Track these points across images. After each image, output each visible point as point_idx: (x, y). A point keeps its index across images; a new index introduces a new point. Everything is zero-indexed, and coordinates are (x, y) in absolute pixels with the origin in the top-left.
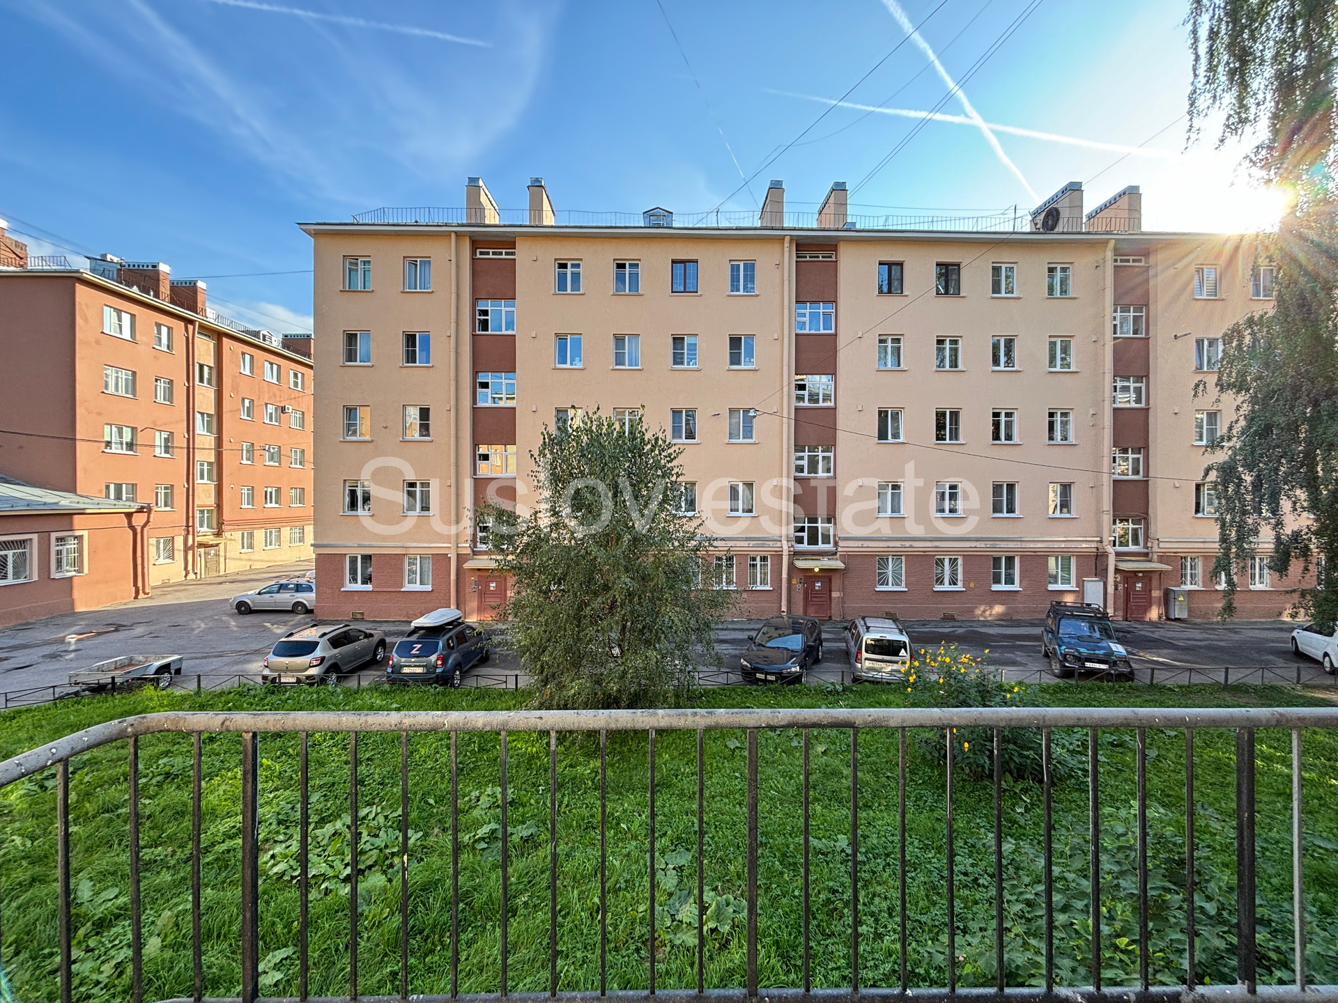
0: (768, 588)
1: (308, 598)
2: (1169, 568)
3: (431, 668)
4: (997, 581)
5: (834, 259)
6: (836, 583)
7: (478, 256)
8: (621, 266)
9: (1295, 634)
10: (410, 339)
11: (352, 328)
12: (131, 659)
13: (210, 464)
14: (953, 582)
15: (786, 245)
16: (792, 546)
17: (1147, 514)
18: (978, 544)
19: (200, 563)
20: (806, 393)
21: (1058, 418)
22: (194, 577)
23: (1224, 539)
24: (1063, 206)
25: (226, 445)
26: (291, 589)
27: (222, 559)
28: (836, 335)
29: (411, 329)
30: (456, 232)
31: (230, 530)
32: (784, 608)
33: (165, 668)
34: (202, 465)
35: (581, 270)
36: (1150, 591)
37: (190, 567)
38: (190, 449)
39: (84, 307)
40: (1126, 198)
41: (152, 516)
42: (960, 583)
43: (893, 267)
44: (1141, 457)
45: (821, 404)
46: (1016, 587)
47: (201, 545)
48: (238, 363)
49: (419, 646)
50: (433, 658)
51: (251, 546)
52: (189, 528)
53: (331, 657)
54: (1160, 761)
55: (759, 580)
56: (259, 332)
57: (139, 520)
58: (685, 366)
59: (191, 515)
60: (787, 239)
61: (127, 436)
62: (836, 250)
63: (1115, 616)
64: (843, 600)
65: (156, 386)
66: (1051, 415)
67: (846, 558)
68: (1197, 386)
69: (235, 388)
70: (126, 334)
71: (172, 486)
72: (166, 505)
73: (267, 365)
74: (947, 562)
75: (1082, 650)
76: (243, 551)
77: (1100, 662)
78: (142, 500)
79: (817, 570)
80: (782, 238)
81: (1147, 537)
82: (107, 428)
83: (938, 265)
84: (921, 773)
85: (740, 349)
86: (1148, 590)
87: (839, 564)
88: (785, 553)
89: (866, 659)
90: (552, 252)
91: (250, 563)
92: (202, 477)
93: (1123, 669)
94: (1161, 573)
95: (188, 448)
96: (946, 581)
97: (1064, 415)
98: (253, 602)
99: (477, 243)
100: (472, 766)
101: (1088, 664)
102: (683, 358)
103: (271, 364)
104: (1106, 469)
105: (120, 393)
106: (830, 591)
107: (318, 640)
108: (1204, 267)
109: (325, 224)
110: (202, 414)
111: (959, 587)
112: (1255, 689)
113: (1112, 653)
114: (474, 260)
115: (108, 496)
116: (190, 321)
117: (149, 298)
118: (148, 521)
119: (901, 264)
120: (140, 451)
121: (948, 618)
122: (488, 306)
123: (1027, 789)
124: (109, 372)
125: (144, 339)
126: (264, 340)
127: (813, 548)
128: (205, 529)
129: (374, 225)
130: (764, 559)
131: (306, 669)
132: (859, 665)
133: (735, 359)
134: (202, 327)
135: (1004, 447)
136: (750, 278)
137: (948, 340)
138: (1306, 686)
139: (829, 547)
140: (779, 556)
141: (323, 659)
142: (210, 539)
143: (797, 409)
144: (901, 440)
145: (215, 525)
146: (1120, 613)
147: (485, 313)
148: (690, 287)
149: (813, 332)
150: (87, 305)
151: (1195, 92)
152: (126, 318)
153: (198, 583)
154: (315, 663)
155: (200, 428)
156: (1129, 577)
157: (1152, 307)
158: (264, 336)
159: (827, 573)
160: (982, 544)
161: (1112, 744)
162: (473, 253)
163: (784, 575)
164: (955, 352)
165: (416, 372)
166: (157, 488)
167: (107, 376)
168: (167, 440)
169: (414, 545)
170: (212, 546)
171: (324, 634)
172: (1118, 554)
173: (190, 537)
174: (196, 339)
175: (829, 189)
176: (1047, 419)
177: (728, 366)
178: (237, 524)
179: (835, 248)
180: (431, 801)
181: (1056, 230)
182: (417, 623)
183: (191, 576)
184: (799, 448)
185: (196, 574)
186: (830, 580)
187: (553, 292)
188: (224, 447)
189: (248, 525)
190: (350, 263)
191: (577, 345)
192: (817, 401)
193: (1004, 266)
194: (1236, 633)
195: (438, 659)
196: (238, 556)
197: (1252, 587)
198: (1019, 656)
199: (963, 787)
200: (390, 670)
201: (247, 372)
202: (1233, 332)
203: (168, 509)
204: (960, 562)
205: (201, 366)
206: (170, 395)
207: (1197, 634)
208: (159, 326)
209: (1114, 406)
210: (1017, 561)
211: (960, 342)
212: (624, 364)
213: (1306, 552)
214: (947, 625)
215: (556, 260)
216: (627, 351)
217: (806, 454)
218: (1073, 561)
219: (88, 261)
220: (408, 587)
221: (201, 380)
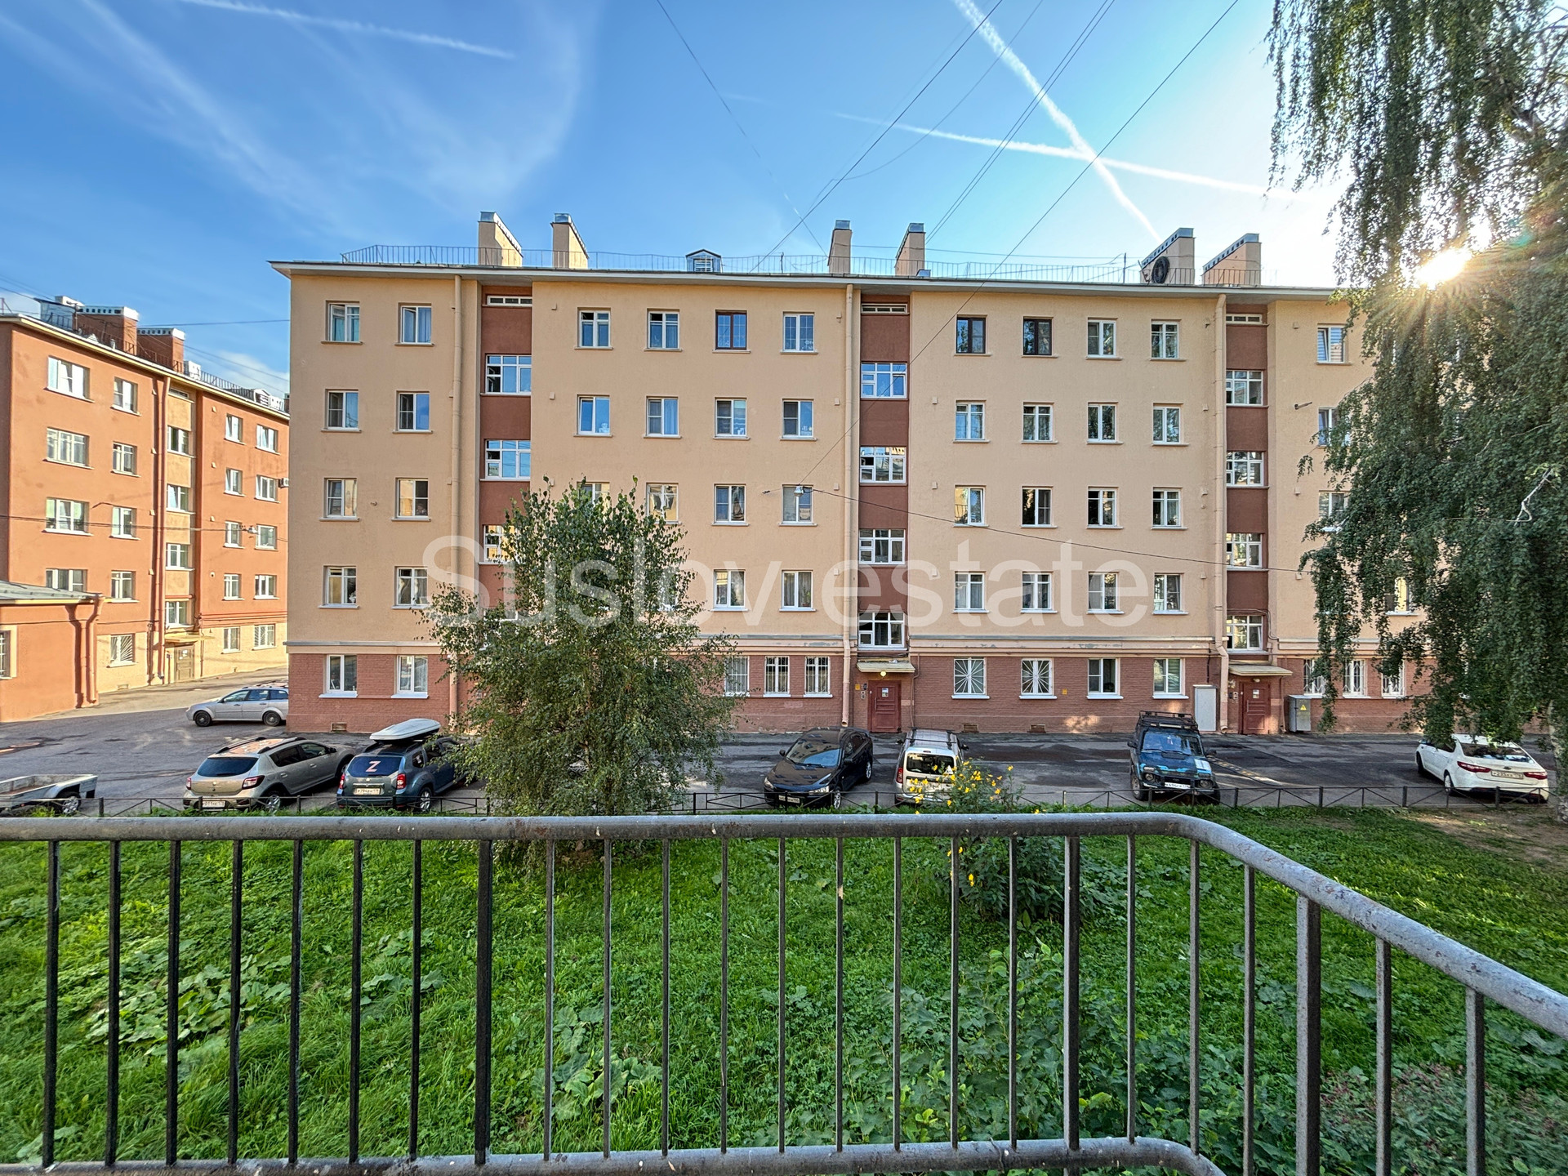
0: (827, 695)
1: (280, 707)
2: (1287, 672)
3: (389, 789)
4: (1095, 688)
5: (906, 312)
6: (907, 688)
7: (489, 304)
8: (657, 317)
9: (1419, 749)
10: (406, 400)
11: (336, 387)
12: (33, 780)
13: (183, 547)
14: (1044, 689)
15: (849, 295)
16: (857, 646)
17: (1267, 610)
18: (1071, 645)
19: (169, 665)
20: (873, 468)
21: (1165, 499)
22: (160, 682)
23: (1324, 639)
24: (1172, 254)
25: (204, 524)
26: (263, 696)
27: (197, 660)
28: (908, 401)
29: (407, 388)
30: (460, 276)
31: (210, 626)
32: (845, 719)
33: (73, 790)
34: (174, 548)
35: (609, 321)
36: (1269, 700)
37: (155, 670)
38: (157, 529)
39: (23, 359)
40: (1244, 246)
41: (100, 608)
42: (1051, 690)
43: (974, 322)
44: (1259, 544)
45: (891, 481)
46: (1116, 695)
47: (169, 644)
48: (223, 427)
49: (377, 763)
50: (393, 777)
51: (236, 645)
52: (154, 624)
53: (273, 777)
54: (1212, 896)
55: (817, 686)
56: (252, 391)
57: (83, 614)
58: (732, 435)
59: (157, 607)
60: (849, 288)
61: (76, 512)
62: (908, 302)
63: (1229, 728)
64: (914, 709)
65: (115, 453)
66: (1157, 495)
67: (920, 660)
68: (1303, 462)
69: (218, 457)
70: (78, 391)
71: (134, 573)
72: (125, 595)
73: (260, 431)
74: (1035, 666)
75: (1162, 768)
76: (225, 651)
77: (1181, 781)
78: (91, 591)
79: (883, 674)
80: (844, 287)
81: (1266, 637)
82: (50, 504)
83: (1026, 320)
84: (927, 912)
85: (796, 415)
86: (1266, 698)
87: (907, 667)
88: (847, 654)
89: (908, 778)
90: (576, 301)
91: (234, 665)
92: (174, 563)
93: (1206, 789)
94: (1281, 678)
95: (155, 528)
96: (1035, 687)
97: (1172, 495)
98: (214, 711)
99: (487, 288)
100: (396, 905)
101: (1168, 785)
102: (729, 426)
103: (266, 429)
104: (1218, 559)
105: (68, 461)
106: (900, 699)
107: (257, 756)
108: (1330, 327)
109: (303, 263)
110: (176, 488)
111: (1050, 695)
112: (1354, 812)
113: (1194, 771)
114: (483, 308)
115: (49, 585)
116: (158, 377)
117: (112, 351)
118: (95, 615)
119: (983, 319)
120: (92, 532)
121: (1037, 731)
122: (500, 362)
123: (1045, 930)
124: (54, 436)
125: (100, 397)
126: (258, 400)
127: (881, 648)
128: (177, 624)
129: (363, 265)
130: (823, 661)
131: (238, 792)
132: (900, 785)
133: (790, 428)
134: (174, 383)
135: (1103, 532)
136: (808, 333)
137: (1037, 407)
138: (1413, 810)
139: (900, 647)
140: (840, 658)
141: (260, 779)
142: (183, 637)
143: (861, 486)
144: (983, 523)
145: (189, 620)
146: (1235, 726)
147: (497, 370)
148: (738, 343)
149: (883, 397)
150: (27, 357)
151: (1279, 125)
152: (78, 373)
153: (166, 689)
154: (250, 784)
155: (172, 503)
156: (1245, 683)
157: (1269, 372)
158: (258, 396)
159: (896, 678)
160: (1076, 645)
161: (1164, 877)
162: (483, 300)
163: (846, 680)
164: (1045, 420)
165: (411, 439)
166: (114, 575)
167: (52, 441)
168: (127, 518)
169: (407, 643)
170: (184, 645)
171: (267, 749)
172: (1232, 657)
173: (156, 634)
174: (167, 398)
175: (905, 232)
176: (1152, 500)
177: (781, 435)
178: (218, 619)
179: (907, 300)
180: (328, 948)
181: (1167, 282)
182: (376, 736)
183: (157, 681)
184: (864, 531)
185: (162, 678)
186: (900, 686)
187: (575, 346)
188: (203, 527)
189: (232, 621)
190: (336, 310)
191: (604, 409)
192: (887, 477)
193: (1102, 323)
194: (1363, 748)
195: (399, 778)
196: (219, 656)
197: (1385, 696)
198: (1103, 776)
199: (971, 929)
200: (340, 791)
201: (235, 438)
202: (1350, 401)
203: (128, 600)
204: (1051, 665)
205: (175, 431)
206: (131, 467)
207: (1316, 749)
208: (120, 382)
209: (1229, 485)
210: (1117, 664)
211: (1051, 410)
212: (659, 432)
213: (1418, 653)
214: (1033, 739)
215: (579, 309)
216: (663, 416)
217: (873, 539)
218: (1182, 664)
219: (39, 304)
220: (401, 694)
221: (175, 446)
